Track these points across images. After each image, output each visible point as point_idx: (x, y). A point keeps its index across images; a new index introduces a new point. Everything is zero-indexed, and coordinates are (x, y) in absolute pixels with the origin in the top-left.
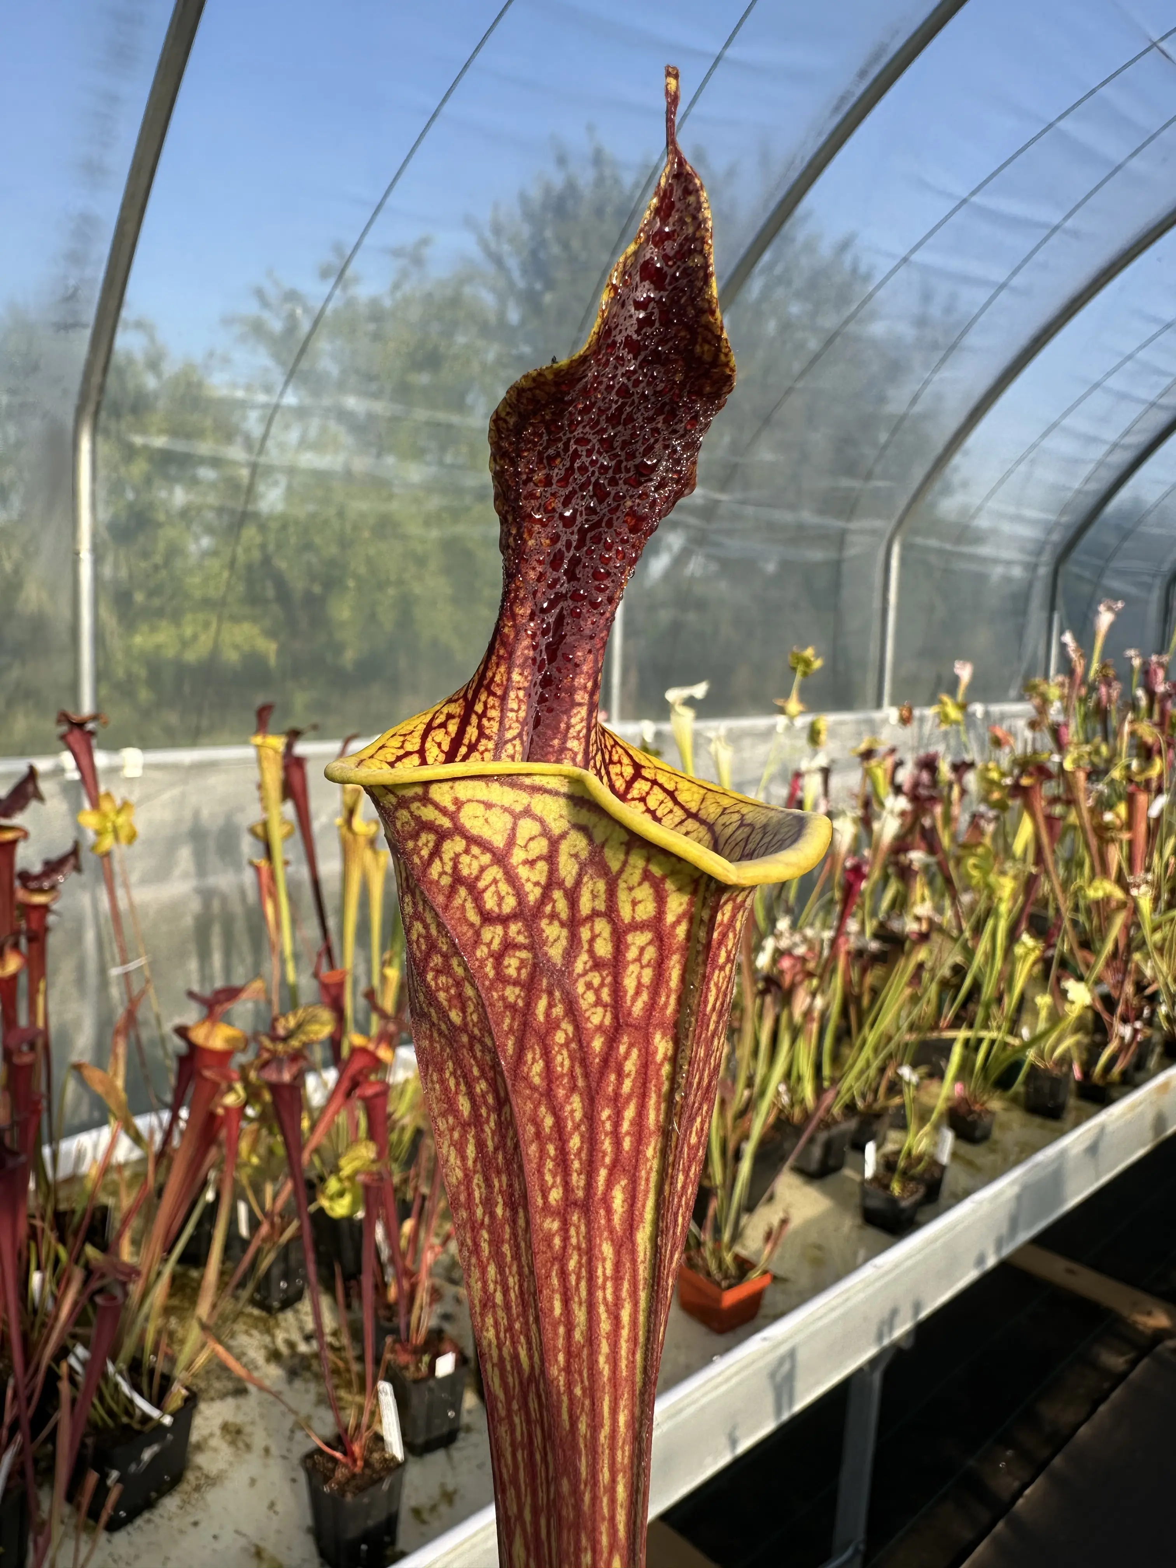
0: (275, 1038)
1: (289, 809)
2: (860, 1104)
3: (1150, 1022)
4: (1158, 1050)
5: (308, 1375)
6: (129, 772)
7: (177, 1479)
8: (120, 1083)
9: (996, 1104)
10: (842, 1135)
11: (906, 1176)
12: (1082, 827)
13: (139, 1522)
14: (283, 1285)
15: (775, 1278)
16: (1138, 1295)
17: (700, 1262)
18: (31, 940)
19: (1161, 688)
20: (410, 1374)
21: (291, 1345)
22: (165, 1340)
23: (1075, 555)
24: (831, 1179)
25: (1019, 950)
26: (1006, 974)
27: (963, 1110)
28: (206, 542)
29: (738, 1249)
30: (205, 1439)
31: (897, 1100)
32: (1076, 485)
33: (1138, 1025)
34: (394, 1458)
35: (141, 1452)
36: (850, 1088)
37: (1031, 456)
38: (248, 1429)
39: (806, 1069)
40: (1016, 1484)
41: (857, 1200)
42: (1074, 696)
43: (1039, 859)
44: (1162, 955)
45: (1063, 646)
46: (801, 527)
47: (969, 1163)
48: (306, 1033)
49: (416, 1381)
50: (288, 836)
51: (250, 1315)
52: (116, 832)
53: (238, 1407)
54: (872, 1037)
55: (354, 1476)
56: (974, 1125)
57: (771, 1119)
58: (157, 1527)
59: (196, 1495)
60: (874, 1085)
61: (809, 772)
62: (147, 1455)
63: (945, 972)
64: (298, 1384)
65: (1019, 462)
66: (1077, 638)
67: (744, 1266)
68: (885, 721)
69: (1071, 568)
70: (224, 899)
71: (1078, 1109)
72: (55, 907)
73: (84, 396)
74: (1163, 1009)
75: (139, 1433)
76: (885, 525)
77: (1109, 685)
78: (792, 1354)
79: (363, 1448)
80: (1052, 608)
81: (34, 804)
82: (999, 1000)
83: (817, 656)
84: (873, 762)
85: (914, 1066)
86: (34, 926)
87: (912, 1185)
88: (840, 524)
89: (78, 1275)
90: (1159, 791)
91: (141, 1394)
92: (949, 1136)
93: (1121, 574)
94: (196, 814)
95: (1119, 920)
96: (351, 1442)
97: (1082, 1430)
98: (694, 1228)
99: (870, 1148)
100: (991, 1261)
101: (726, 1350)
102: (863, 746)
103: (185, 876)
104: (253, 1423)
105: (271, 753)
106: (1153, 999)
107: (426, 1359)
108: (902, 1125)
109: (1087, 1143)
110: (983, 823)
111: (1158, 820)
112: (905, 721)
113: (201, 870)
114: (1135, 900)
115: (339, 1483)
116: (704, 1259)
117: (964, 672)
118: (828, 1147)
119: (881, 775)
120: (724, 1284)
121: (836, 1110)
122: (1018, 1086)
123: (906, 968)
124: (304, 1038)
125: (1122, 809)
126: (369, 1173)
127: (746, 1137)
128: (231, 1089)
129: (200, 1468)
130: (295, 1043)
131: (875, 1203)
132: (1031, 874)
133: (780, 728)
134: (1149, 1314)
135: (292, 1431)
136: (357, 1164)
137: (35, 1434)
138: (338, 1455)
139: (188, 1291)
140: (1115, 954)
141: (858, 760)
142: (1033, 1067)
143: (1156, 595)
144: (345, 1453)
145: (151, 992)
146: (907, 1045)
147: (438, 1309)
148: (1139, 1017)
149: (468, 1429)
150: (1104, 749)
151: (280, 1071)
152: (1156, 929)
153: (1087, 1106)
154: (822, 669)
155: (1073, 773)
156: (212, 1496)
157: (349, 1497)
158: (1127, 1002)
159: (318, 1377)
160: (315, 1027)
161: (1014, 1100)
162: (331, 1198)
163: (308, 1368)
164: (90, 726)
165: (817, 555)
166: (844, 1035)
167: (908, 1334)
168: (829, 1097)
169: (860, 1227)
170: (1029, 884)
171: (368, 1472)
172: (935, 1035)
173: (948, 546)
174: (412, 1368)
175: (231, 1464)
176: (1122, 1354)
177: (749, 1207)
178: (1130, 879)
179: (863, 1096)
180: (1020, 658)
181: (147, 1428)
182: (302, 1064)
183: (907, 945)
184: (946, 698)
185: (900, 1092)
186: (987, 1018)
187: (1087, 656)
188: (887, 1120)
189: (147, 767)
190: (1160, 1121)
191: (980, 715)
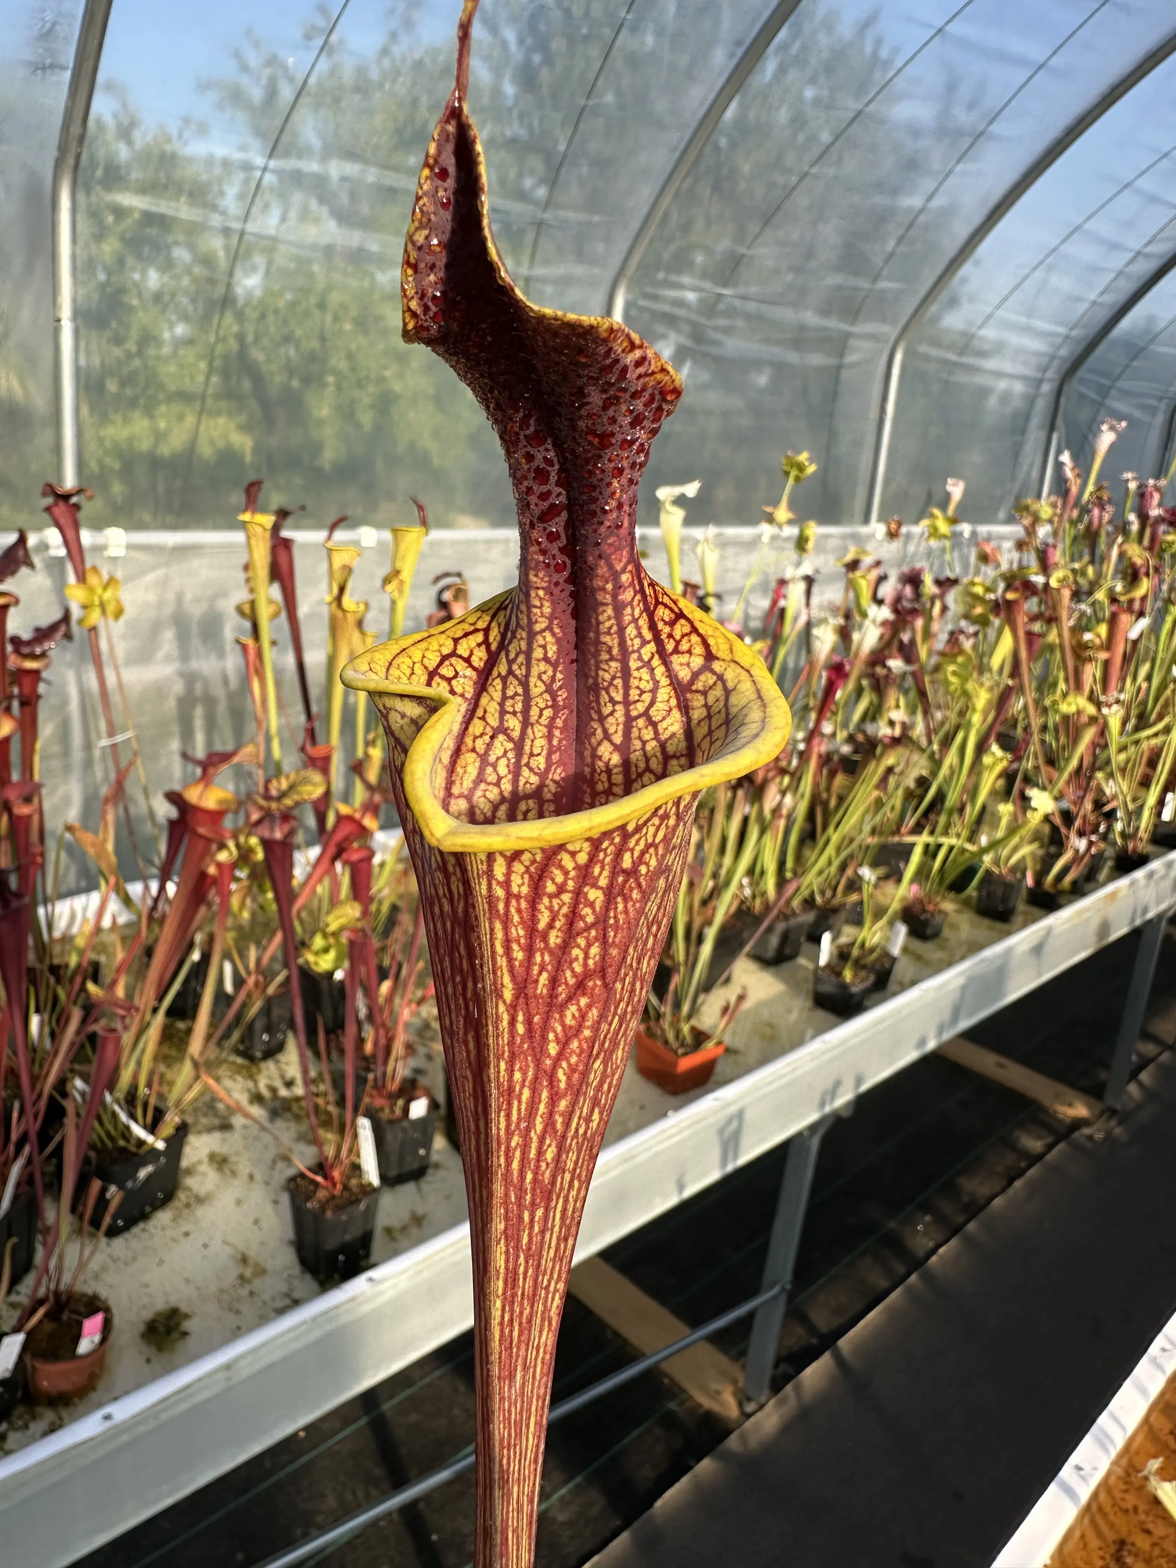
0: (267, 797)
1: (275, 591)
2: (819, 899)
3: (1104, 837)
4: (1110, 863)
5: (288, 1115)
6: (111, 552)
7: (169, 1197)
8: (110, 847)
9: (948, 906)
10: (800, 926)
11: (858, 965)
12: (1062, 647)
13: (135, 1230)
14: (265, 1037)
15: (728, 1050)
16: (1061, 1088)
17: (659, 1032)
18: (23, 704)
19: (1155, 512)
20: (385, 1115)
21: (273, 1090)
22: (156, 1079)
23: (1081, 373)
24: (786, 966)
25: (987, 760)
26: (970, 785)
27: (917, 909)
28: (180, 330)
29: (693, 1022)
30: (194, 1166)
31: (854, 897)
32: (1093, 296)
33: (1094, 838)
34: (370, 1184)
35: (137, 1171)
36: (811, 884)
37: (1049, 260)
38: (233, 1159)
39: (770, 864)
40: (931, 1244)
41: (810, 986)
42: (1066, 516)
43: (1015, 672)
44: (1124, 776)
45: (1059, 466)
46: (802, 328)
47: (918, 958)
48: (298, 793)
49: (391, 1122)
50: (275, 616)
51: (234, 1063)
52: (102, 606)
53: (224, 1140)
54: (835, 838)
55: (333, 1197)
56: (926, 924)
57: (733, 908)
58: (151, 1236)
59: (186, 1211)
60: (834, 883)
61: (793, 579)
62: (143, 1173)
63: (910, 782)
64: (279, 1123)
65: (1035, 268)
66: (1075, 458)
67: (700, 1037)
68: (871, 536)
69: (1074, 385)
70: (206, 682)
71: (1026, 913)
72: (44, 675)
73: (63, 148)
74: (1119, 826)
75: (135, 1155)
76: (891, 331)
77: (1102, 508)
78: (740, 1115)
79: (342, 1174)
80: (1052, 428)
81: (24, 571)
82: (961, 810)
83: (811, 460)
84: (858, 573)
85: (874, 865)
86: (26, 691)
87: (863, 974)
88: (844, 327)
89: (76, 1015)
90: (1141, 614)
91: (136, 1121)
92: (902, 930)
93: (1126, 394)
94: (180, 599)
95: (1089, 736)
96: (332, 1167)
97: (998, 1202)
98: (654, 1000)
99: (826, 938)
100: (931, 1045)
101: (677, 1108)
102: (849, 557)
103: (168, 659)
104: (237, 1153)
105: (259, 530)
106: (1110, 816)
107: (400, 1103)
108: (858, 922)
109: (1034, 942)
110: (962, 638)
111: (1135, 643)
112: (892, 535)
113: (184, 655)
114: (1105, 718)
115: (320, 1202)
116: (663, 1030)
117: (956, 490)
118: (785, 937)
119: (865, 588)
120: (680, 1051)
121: (796, 903)
122: (972, 890)
123: (874, 771)
124: (296, 797)
125: (1103, 629)
126: (355, 930)
127: (709, 922)
128: (222, 846)
129: (189, 1189)
130: (288, 802)
131: (827, 988)
132: (1008, 686)
133: (765, 539)
134: (1070, 1105)
135: (274, 1162)
136: (343, 921)
137: (42, 1145)
138: (319, 1179)
139: (176, 1040)
140: (1078, 770)
141: (843, 570)
142: (988, 872)
143: (1160, 419)
144: (326, 1177)
145: (139, 762)
146: (868, 847)
147: (413, 1063)
148: (1095, 831)
149: (437, 1166)
150: (1090, 571)
151: (272, 829)
152: (1123, 749)
153: (1035, 910)
154: (815, 473)
155: (1058, 590)
156: (201, 1212)
157: (329, 1214)
158: (1085, 817)
159: (297, 1118)
160: (308, 788)
161: (966, 903)
162: (317, 953)
163: (289, 1109)
164: (74, 500)
165: (817, 359)
166: (809, 836)
167: (848, 1104)
168: (790, 889)
169: (810, 1009)
170: (1003, 699)
171: (346, 1194)
172: (896, 839)
173: (952, 357)
174: (387, 1111)
175: (218, 1186)
176: (1040, 1138)
177: (707, 987)
178: (1103, 698)
179: (822, 893)
180: (1013, 478)
181: (143, 1150)
182: (293, 823)
183: (879, 750)
184: (937, 512)
185: (859, 890)
186: (948, 826)
187: (1084, 476)
188: (843, 915)
189: (130, 547)
190: (1104, 928)
191: (967, 534)
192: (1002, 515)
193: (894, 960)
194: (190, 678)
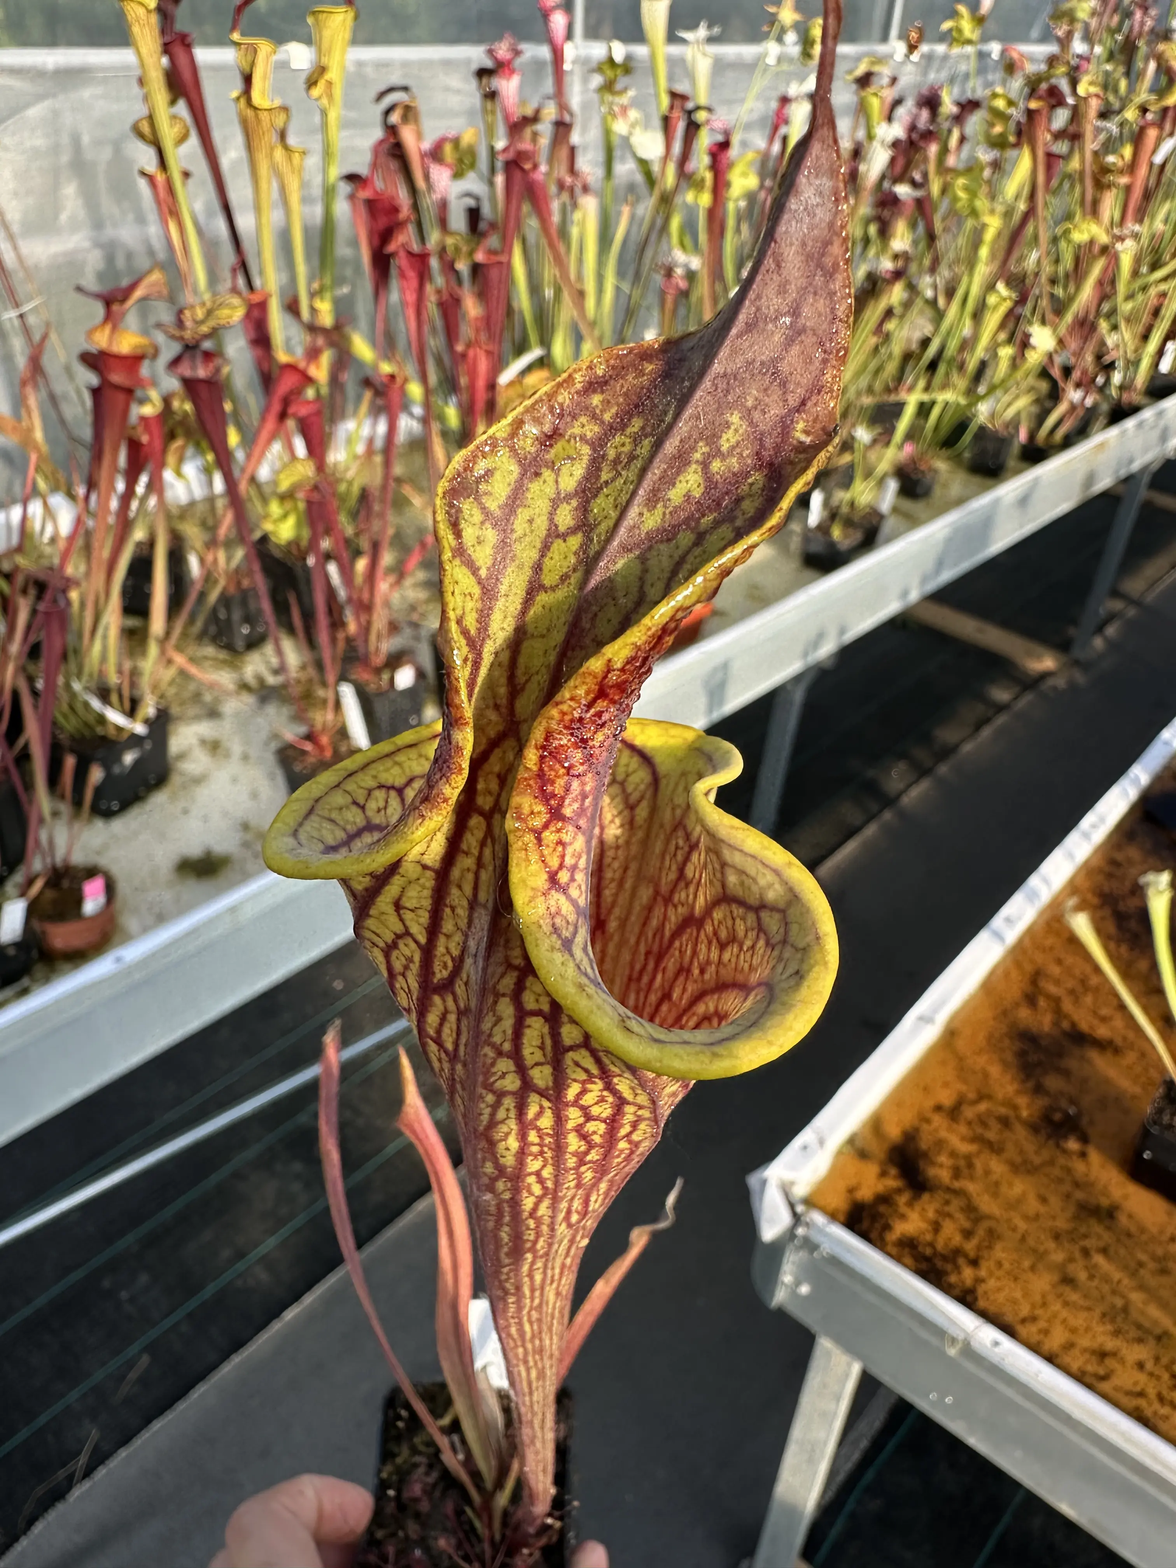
3: (1102, 390)
4: (1104, 414)
8: (38, 435)
9: (941, 465)
11: (849, 523)
12: (1082, 174)
13: (133, 811)
14: (245, 630)
16: (1033, 645)
20: (371, 687)
21: (259, 678)
25: (992, 301)
26: (973, 333)
27: (911, 467)
30: (185, 752)
33: (1090, 390)
34: (359, 745)
35: (121, 755)
38: (225, 742)
40: (904, 785)
41: (800, 549)
42: (1104, 21)
44: (1128, 326)
47: (905, 514)
48: (216, 319)
49: (378, 693)
50: (183, 137)
51: (217, 658)
53: (213, 728)
55: (323, 763)
56: (917, 482)
59: (183, 792)
61: (797, 97)
62: (129, 758)
63: (911, 343)
64: (269, 709)
68: (890, 56)
75: (115, 741)
77: (1145, 11)
78: (725, 667)
79: (330, 739)
82: (961, 361)
84: (870, 90)
85: (869, 424)
87: (851, 531)
91: (112, 707)
92: (893, 486)
95: (1097, 270)
96: (320, 735)
97: (966, 747)
99: (816, 499)
102: (863, 71)
104: (228, 737)
107: (385, 674)
108: (848, 483)
109: (1019, 492)
112: (912, 47)
114: (1117, 252)
119: (876, 107)
122: (963, 444)
123: (873, 315)
124: (214, 323)
125: (1127, 151)
126: (310, 487)
129: (183, 772)
131: (816, 547)
134: (1040, 659)
136: (295, 479)
138: (308, 747)
140: (1081, 319)
141: (855, 86)
142: (982, 429)
144: (315, 745)
146: (864, 406)
148: (1092, 382)
151: (194, 368)
155: (1085, 99)
158: (1083, 369)
159: (286, 702)
161: (956, 460)
162: (274, 521)
167: (831, 655)
169: (798, 568)
172: (891, 397)
174: (373, 682)
175: (212, 767)
176: (1008, 689)
181: (122, 736)
183: (879, 288)
184: (963, 10)
185: (852, 450)
186: (945, 380)
188: (836, 477)
190: (1090, 479)
191: (995, 56)
192: (1035, 33)
193: (881, 517)
194: (110, 250)
